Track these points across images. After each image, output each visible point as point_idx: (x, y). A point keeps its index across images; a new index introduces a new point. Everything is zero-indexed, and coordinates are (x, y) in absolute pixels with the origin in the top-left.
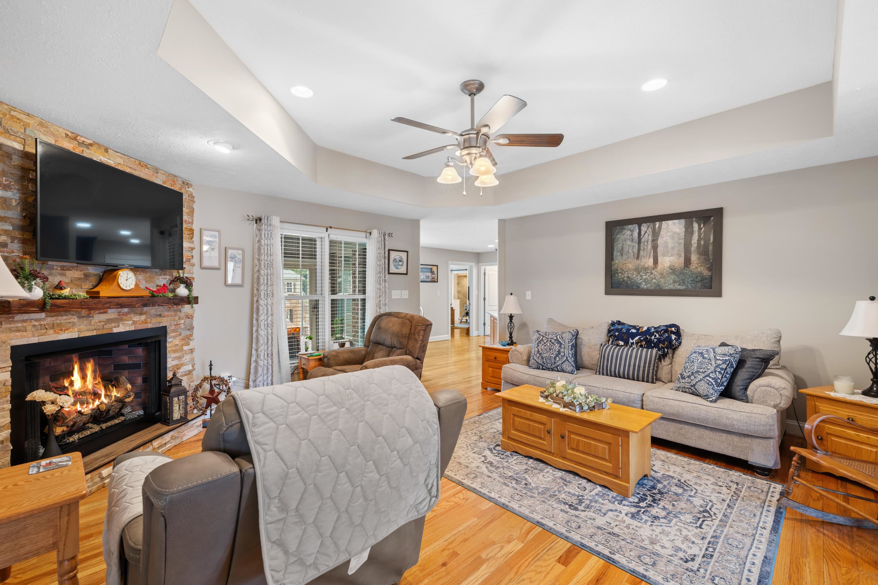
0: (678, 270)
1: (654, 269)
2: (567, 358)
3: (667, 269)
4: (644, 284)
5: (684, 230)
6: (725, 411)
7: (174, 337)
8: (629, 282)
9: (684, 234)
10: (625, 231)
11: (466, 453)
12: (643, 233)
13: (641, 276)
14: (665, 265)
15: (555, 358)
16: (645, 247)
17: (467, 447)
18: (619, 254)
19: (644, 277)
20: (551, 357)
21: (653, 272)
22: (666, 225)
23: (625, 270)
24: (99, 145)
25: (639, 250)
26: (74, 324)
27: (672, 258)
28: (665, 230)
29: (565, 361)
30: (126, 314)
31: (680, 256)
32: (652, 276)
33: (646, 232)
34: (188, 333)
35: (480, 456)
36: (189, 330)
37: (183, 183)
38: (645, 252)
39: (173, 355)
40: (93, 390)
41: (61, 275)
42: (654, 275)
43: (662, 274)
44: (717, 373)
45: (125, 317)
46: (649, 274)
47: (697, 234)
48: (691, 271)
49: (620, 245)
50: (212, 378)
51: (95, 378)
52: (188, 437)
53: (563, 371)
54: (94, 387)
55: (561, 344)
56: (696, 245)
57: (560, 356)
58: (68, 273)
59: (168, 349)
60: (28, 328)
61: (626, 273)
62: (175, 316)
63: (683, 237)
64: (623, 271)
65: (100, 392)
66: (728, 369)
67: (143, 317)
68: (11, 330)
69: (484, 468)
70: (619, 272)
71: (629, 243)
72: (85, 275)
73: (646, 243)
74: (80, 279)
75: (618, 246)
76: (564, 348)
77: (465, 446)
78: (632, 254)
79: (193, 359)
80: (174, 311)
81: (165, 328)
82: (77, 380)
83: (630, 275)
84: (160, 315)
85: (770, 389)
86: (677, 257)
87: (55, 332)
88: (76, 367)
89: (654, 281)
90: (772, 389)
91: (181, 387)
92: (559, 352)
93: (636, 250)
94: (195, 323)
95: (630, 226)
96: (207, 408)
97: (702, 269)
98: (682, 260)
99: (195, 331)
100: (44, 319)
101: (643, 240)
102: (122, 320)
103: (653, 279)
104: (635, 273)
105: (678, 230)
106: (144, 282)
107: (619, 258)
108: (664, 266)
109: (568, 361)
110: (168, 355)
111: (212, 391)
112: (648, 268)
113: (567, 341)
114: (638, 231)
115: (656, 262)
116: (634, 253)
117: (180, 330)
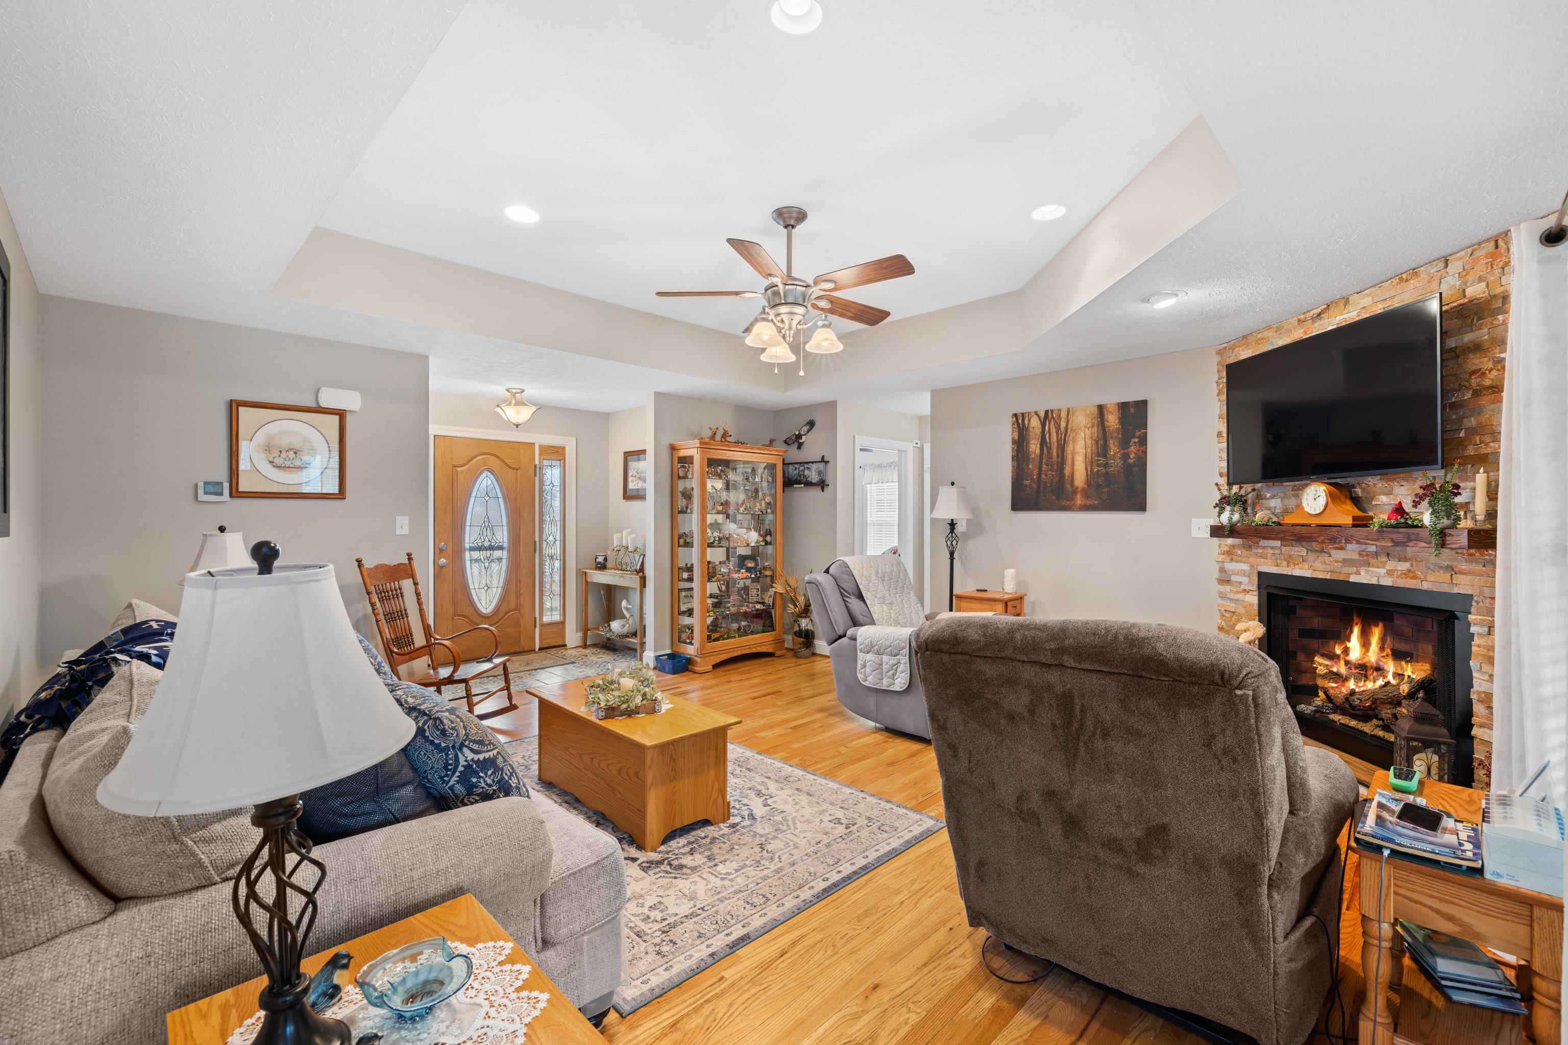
11: (798, 811)
17: (794, 823)
26: (1307, 559)
35: (774, 806)
40: (1377, 663)
51: (1382, 649)
54: (1378, 660)
60: (1269, 555)
65: (1386, 668)
69: (773, 787)
77: (799, 825)
80: (1487, 563)
82: (1355, 649)
88: (1356, 630)
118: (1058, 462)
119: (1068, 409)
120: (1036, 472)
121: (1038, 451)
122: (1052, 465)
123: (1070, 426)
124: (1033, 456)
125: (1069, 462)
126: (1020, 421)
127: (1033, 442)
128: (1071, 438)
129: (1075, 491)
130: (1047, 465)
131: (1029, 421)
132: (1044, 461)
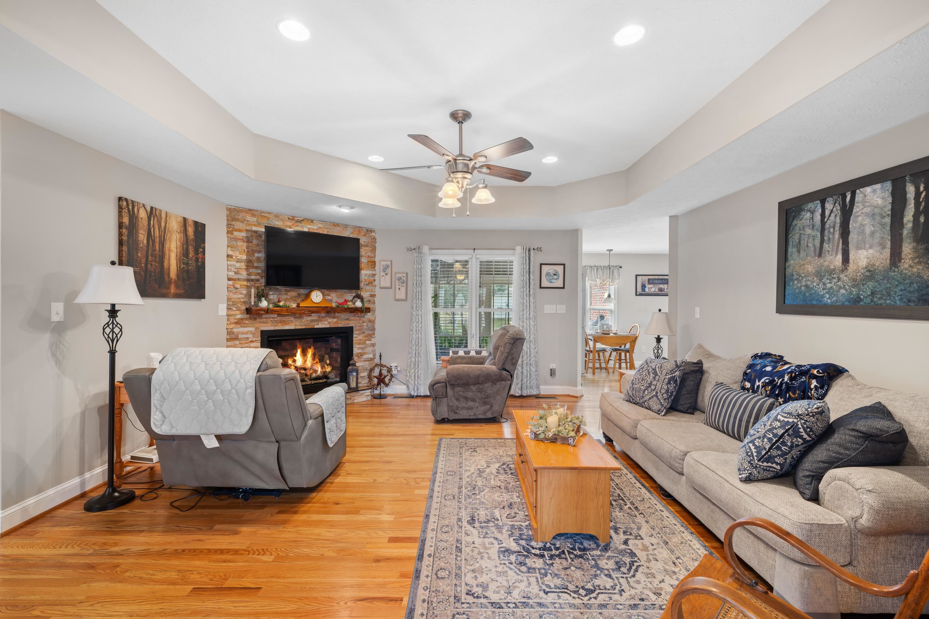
0: (880, 271)
1: (843, 271)
2: (657, 393)
3: (863, 271)
4: (828, 296)
5: (890, 200)
6: (746, 497)
7: (359, 334)
8: (807, 294)
9: (890, 207)
10: (803, 213)
12: (827, 213)
13: (824, 284)
14: (860, 264)
15: (645, 390)
16: (831, 236)
18: (795, 250)
19: (829, 286)
20: (641, 389)
21: (842, 276)
22: (861, 195)
23: (803, 275)
24: (307, 219)
25: (822, 242)
26: (292, 321)
27: (871, 251)
28: (860, 205)
29: (653, 397)
30: (324, 317)
31: (884, 248)
32: (839, 283)
33: (832, 211)
34: (370, 332)
36: (371, 330)
37: (367, 231)
38: (831, 245)
39: (358, 346)
40: (311, 366)
41: (285, 294)
42: (843, 282)
43: (854, 280)
44: (766, 440)
45: (323, 319)
46: (835, 280)
47: (913, 205)
48: (901, 273)
49: (796, 237)
50: (381, 365)
51: (313, 359)
52: (358, 401)
53: (649, 409)
55: (656, 375)
56: (910, 225)
57: (650, 390)
58: (289, 293)
59: (354, 342)
60: (269, 322)
61: (804, 279)
62: (360, 320)
63: (890, 213)
64: (800, 276)
65: (317, 369)
66: (786, 437)
67: (335, 320)
68: (261, 322)
70: (794, 278)
71: (808, 231)
72: (298, 294)
73: (832, 230)
74: (296, 296)
75: (794, 238)
76: (658, 380)
78: (813, 249)
79: (374, 351)
80: (359, 316)
81: (352, 328)
82: (299, 360)
83: (809, 283)
84: (348, 319)
85: (847, 485)
86: (879, 248)
87: (282, 325)
88: (299, 351)
89: (843, 291)
90: (851, 488)
91: (355, 367)
92: (650, 384)
93: (817, 242)
94: (376, 326)
95: (810, 205)
96: (378, 385)
97: (921, 267)
98: (887, 253)
99: (376, 332)
100: (276, 318)
101: (827, 226)
102: (321, 321)
103: (840, 288)
104: (815, 279)
105: (880, 201)
106: (336, 298)
107: (795, 255)
108: (858, 266)
109: (657, 397)
110: (354, 346)
111: (381, 374)
112: (834, 270)
113: (664, 372)
114: (820, 210)
115: (846, 260)
116: (815, 247)
117: (363, 330)
118: (159, 255)
119: (167, 212)
120: (143, 261)
121: (145, 242)
122: (155, 257)
123: (167, 227)
124: (141, 245)
125: (167, 257)
126: (130, 207)
127: (141, 231)
128: (168, 238)
129: (170, 282)
130: (152, 256)
131: (138, 211)
132: (150, 252)
